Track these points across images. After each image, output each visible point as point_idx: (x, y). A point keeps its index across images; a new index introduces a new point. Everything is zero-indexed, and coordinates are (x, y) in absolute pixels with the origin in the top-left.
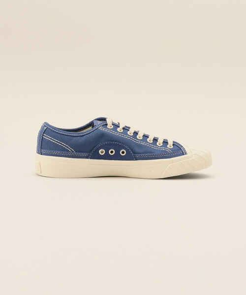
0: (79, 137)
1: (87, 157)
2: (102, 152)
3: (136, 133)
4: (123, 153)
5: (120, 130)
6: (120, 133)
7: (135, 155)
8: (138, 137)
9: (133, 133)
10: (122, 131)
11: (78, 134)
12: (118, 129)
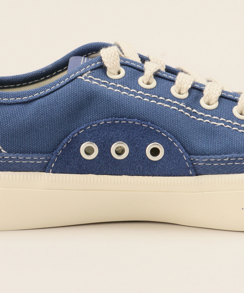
0: (16, 107)
1: (44, 169)
2: (89, 151)
3: (196, 91)
4: (155, 152)
5: (146, 81)
6: (146, 90)
7: (193, 157)
8: (203, 102)
9: (190, 91)
10: (154, 84)
11: (15, 96)
12: (142, 81)
